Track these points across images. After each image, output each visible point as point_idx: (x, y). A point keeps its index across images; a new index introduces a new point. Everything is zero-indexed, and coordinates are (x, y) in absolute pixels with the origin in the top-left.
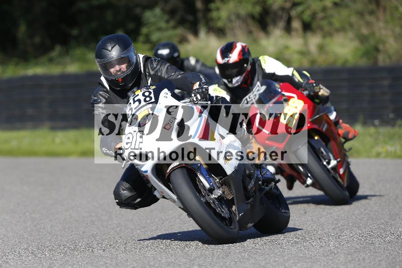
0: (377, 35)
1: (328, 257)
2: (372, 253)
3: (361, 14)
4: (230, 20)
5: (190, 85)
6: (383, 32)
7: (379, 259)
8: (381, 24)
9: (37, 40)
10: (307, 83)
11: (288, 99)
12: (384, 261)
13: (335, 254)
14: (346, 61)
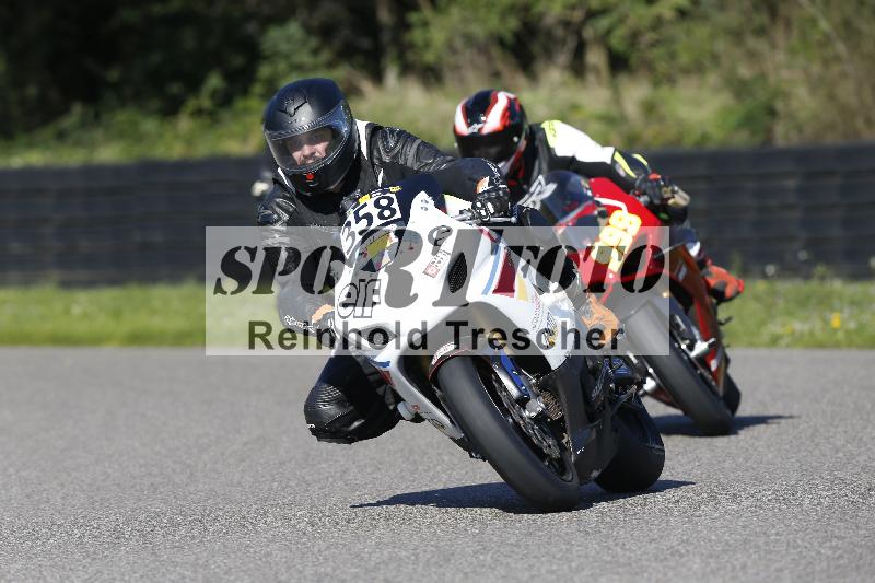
0: (772, 79)
1: (665, 563)
2: (762, 554)
3: (737, 35)
4: (452, 50)
5: (469, 183)
6: (785, 74)
7: (778, 565)
8: (781, 57)
9: (32, 91)
10: (646, 180)
11: (608, 212)
12: (787, 572)
13: (681, 556)
14: (705, 137)
